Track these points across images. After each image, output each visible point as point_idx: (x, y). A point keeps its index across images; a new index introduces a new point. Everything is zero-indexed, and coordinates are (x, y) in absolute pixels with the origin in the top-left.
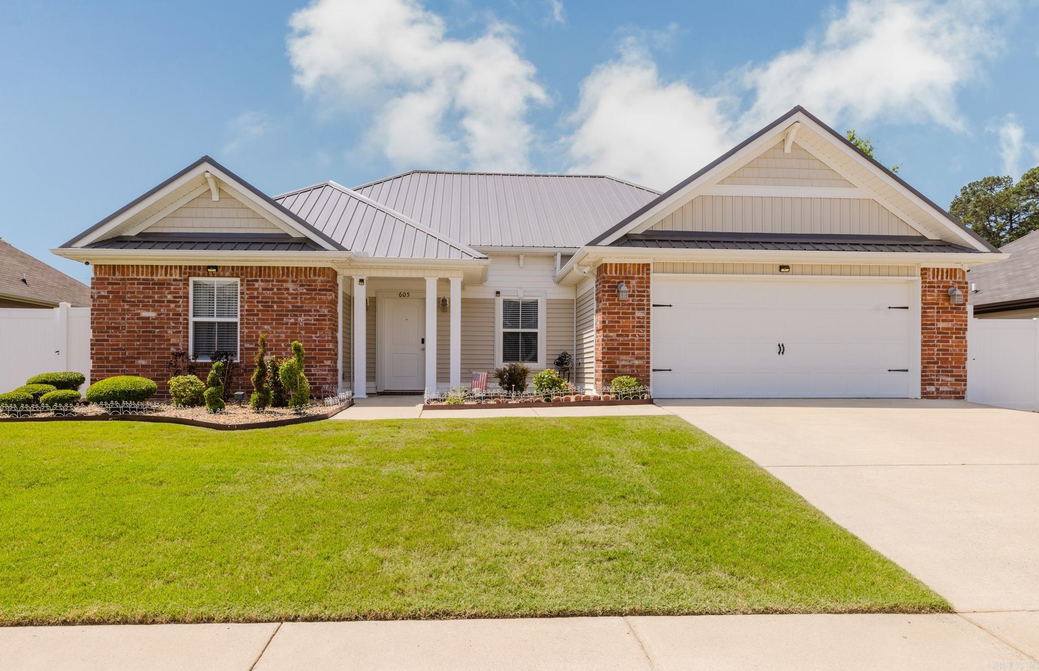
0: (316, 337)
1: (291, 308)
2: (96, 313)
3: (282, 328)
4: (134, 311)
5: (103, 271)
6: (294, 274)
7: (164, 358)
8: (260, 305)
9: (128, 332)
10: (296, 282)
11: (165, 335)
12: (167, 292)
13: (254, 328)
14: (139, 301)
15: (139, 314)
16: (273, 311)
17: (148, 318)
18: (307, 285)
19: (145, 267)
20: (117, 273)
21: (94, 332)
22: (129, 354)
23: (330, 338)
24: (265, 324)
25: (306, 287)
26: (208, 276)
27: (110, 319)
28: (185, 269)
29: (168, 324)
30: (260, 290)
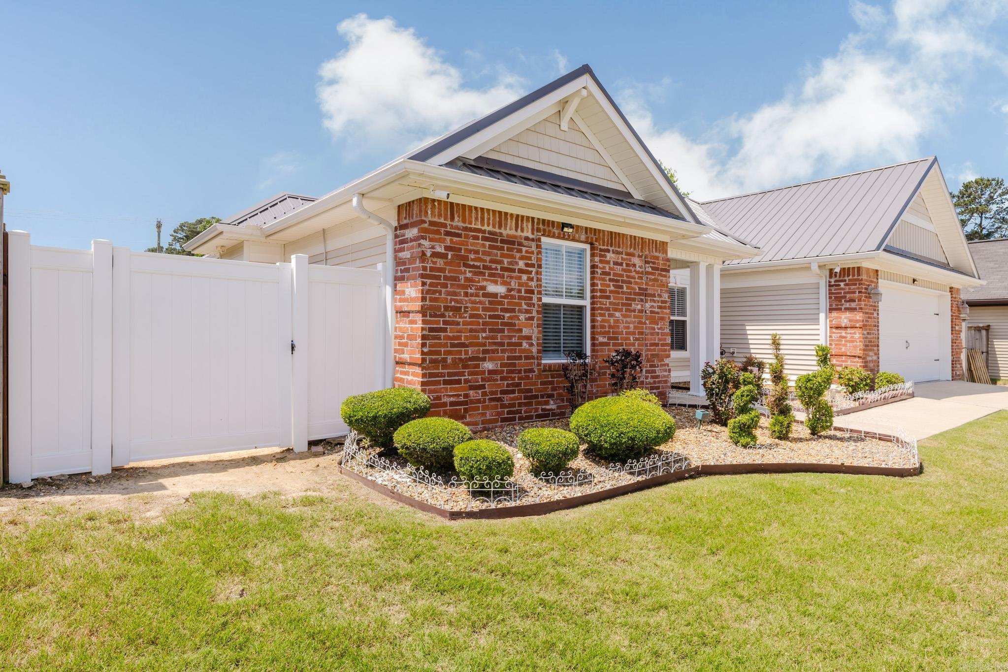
0: (659, 329)
1: (637, 290)
2: (428, 281)
3: (630, 317)
4: (479, 282)
6: (640, 247)
7: (515, 358)
9: (471, 316)
10: (642, 257)
11: (517, 322)
12: (518, 255)
13: (607, 315)
14: (485, 267)
15: (484, 288)
16: (623, 293)
17: (495, 295)
18: (652, 262)
19: (491, 212)
20: (456, 219)
21: (425, 315)
22: (473, 352)
24: (616, 310)
25: (651, 265)
26: (563, 238)
27: (448, 293)
28: (538, 224)
29: (520, 305)
30: (612, 263)
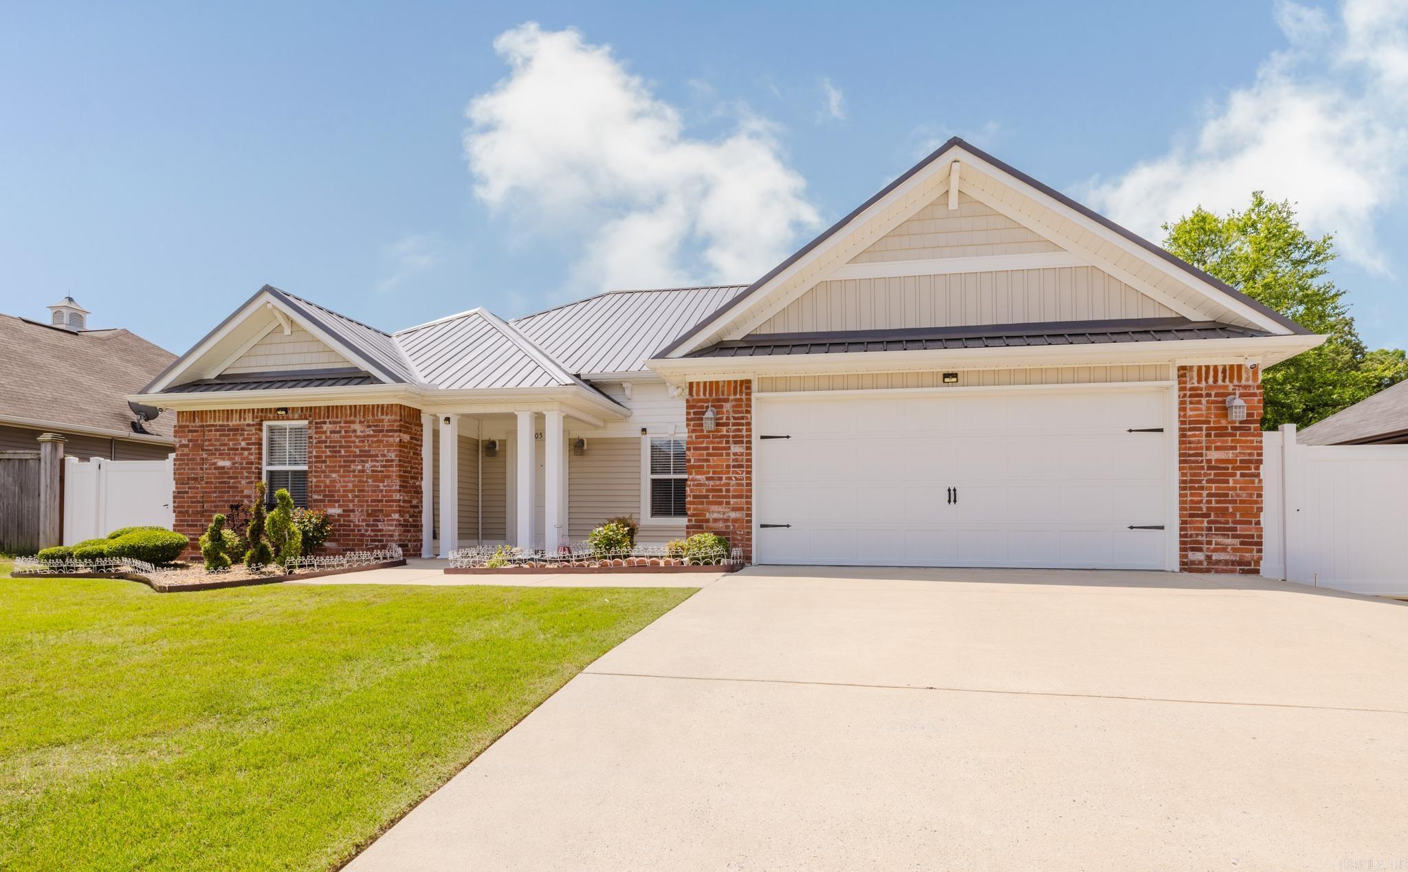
0: (384, 486)
1: (358, 453)
3: (349, 476)
4: (211, 460)
5: (185, 418)
6: (362, 414)
8: (328, 450)
9: (207, 483)
10: (363, 422)
11: (239, 485)
12: (241, 438)
13: (322, 476)
14: (216, 450)
15: (215, 463)
16: (340, 456)
17: (223, 468)
18: (374, 425)
19: (221, 412)
20: (197, 420)
21: (176, 484)
22: (207, 507)
23: (398, 487)
25: (373, 428)
26: (278, 419)
27: (189, 469)
28: (258, 412)
29: (242, 473)
30: (328, 432)
